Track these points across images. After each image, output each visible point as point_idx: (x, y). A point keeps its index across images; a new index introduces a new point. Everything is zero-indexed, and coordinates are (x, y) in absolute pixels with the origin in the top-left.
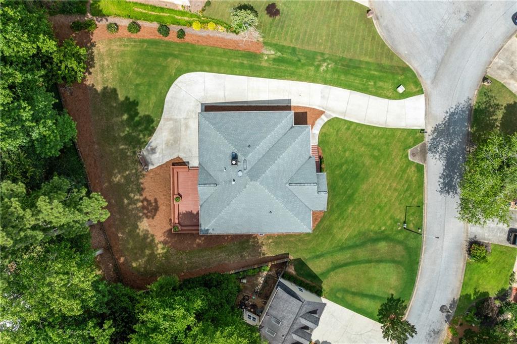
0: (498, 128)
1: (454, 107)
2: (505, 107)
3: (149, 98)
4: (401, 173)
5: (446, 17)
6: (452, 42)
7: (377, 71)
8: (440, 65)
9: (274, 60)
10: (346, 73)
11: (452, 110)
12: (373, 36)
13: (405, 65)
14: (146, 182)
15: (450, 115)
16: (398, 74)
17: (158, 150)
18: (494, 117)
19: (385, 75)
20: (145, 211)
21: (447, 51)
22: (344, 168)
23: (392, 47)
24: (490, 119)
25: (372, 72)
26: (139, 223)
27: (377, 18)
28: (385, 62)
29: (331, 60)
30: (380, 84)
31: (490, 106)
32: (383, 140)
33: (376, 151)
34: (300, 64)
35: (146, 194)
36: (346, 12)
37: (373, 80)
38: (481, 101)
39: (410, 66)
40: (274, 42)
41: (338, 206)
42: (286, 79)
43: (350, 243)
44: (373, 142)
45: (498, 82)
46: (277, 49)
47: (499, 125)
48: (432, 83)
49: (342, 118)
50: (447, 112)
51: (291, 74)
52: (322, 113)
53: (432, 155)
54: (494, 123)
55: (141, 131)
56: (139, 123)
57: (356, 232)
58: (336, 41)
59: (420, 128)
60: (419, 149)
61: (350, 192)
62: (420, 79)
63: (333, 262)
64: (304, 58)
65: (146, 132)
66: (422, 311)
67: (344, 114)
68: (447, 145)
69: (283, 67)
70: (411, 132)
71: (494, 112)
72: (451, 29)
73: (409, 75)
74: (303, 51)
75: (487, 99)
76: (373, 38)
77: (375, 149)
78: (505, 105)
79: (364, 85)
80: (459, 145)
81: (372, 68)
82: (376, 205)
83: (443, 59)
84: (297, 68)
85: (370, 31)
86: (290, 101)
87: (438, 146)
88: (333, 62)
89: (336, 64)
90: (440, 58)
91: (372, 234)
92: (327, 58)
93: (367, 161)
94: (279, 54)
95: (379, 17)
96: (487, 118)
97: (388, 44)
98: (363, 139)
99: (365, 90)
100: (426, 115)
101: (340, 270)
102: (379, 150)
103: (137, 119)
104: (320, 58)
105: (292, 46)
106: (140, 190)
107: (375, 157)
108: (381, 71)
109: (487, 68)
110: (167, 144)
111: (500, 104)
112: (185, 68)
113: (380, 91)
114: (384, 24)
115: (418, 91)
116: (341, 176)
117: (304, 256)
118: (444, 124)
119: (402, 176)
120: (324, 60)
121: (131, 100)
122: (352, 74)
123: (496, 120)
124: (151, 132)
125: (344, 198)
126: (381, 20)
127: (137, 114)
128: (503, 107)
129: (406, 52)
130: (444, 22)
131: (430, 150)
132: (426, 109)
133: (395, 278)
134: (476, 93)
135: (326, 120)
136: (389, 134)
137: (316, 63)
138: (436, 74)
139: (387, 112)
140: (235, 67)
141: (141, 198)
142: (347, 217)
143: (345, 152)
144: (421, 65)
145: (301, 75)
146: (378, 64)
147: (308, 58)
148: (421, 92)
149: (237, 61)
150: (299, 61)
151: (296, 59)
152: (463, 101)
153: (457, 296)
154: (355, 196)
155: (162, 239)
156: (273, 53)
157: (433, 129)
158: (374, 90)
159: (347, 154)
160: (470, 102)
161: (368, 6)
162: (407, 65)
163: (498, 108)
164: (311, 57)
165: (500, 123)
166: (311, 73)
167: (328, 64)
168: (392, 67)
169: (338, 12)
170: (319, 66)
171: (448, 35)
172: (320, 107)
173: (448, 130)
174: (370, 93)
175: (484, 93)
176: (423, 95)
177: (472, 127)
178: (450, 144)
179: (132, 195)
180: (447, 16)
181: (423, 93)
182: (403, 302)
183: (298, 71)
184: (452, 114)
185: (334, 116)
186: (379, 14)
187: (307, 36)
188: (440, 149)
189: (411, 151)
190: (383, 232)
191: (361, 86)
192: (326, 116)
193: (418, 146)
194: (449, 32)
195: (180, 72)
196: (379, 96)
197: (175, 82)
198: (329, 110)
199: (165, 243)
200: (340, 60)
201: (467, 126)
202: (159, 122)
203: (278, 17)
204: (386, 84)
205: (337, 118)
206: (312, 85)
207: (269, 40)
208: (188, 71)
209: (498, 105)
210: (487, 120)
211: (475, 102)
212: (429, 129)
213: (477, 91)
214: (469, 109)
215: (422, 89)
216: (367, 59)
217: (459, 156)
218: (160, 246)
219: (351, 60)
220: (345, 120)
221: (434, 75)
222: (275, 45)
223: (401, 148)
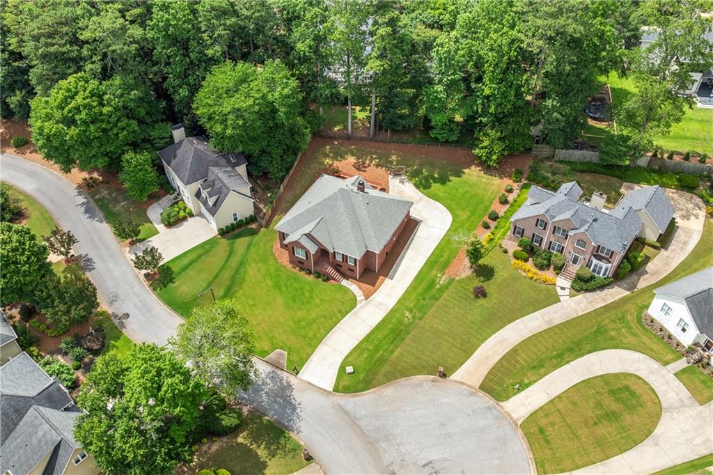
0: (249, 445)
1: (300, 414)
2: (266, 462)
3: (445, 192)
4: (271, 336)
5: (403, 449)
6: (372, 444)
7: (380, 357)
8: (352, 420)
9: (434, 281)
10: (393, 331)
11: (299, 410)
12: (416, 368)
13: (371, 386)
14: (382, 171)
15: (295, 406)
16: (367, 376)
17: (401, 185)
18: (263, 446)
19: (373, 362)
20: (361, 163)
21: (364, 434)
22: (307, 294)
23: (397, 382)
24: (263, 440)
25: (381, 352)
26: (354, 157)
27: (433, 381)
28: (386, 368)
29: (412, 323)
30: (365, 355)
31: (278, 448)
32: (311, 334)
33: (305, 324)
34: (420, 298)
35: (372, 167)
36: (453, 355)
37: (374, 350)
38: (290, 442)
39: (369, 391)
40: (451, 287)
41: (279, 275)
42: (412, 282)
43: (242, 271)
44: (314, 326)
45: (299, 469)
46: (443, 286)
47: (251, 447)
48: (339, 405)
49: (352, 311)
50: (299, 404)
51: (415, 288)
52: (367, 298)
53: (267, 371)
54: (257, 442)
55: (421, 180)
56: (427, 181)
57: (246, 278)
58: (428, 334)
59: (301, 372)
60: (282, 362)
61: (284, 289)
62: (349, 395)
63: (236, 253)
64: (425, 303)
65: (418, 183)
66: (139, 300)
67: (355, 314)
68: (267, 390)
69: (424, 285)
70: (303, 361)
71: (269, 449)
72: (387, 448)
73: (360, 386)
74: (432, 305)
75: (287, 449)
76: (415, 368)
77: (307, 325)
78: (269, 463)
79: (373, 340)
80: (260, 400)
81: (386, 354)
82: (258, 303)
83: (358, 426)
84: (418, 294)
85: (423, 367)
86: (392, 278)
87: (272, 381)
88: (409, 324)
89: (405, 325)
90: (361, 423)
91: (237, 289)
92: (414, 321)
93: (300, 314)
94: (438, 286)
95: (433, 383)
96: (266, 439)
97: (403, 381)
98: (323, 319)
99: (367, 339)
100: (310, 384)
101: (226, 255)
102: (304, 328)
103: (431, 181)
104: (418, 315)
105: (440, 300)
106: (377, 166)
107: (299, 321)
108: (378, 360)
109: (321, 467)
110: (403, 191)
111: (273, 459)
112: (457, 220)
113: (358, 351)
114: (425, 385)
115: (338, 387)
116: (301, 289)
117: (257, 238)
118: (290, 396)
119: (267, 335)
120: (414, 318)
121: (447, 183)
122: (388, 335)
123: (259, 447)
124: (417, 186)
125: (282, 282)
126: (430, 384)
127: (435, 182)
128: (267, 460)
129: (384, 394)
130: (397, 445)
131: (273, 372)
132: (316, 387)
133: (186, 290)
134: (301, 442)
135: (358, 299)
136: (313, 342)
137: (414, 310)
138: (346, 413)
139: (335, 350)
140: (442, 251)
141: (372, 165)
142: (264, 278)
143: (321, 300)
144: (364, 402)
145: (410, 294)
146: (386, 360)
147: (423, 306)
148: (336, 390)
149: (446, 254)
150: (424, 299)
151: (427, 297)
152: (301, 425)
153: (127, 332)
154: (277, 290)
155: (335, 165)
156: (441, 282)
157: (291, 384)
158: (363, 346)
159: (317, 301)
160: (296, 432)
161: (451, 377)
162: (370, 389)
163: (270, 455)
164: (423, 309)
165: (252, 449)
166: (407, 303)
167: (408, 319)
168: (377, 373)
169: (456, 347)
170: (411, 311)
171: (381, 442)
172: (374, 298)
173: (281, 397)
174: (362, 342)
175: (296, 448)
176: (331, 390)
177: (268, 420)
178: (266, 392)
179: (377, 160)
180: (403, 451)
181: (334, 391)
182: (161, 289)
183: (416, 294)
184: (294, 409)
185: (358, 306)
186: (437, 384)
187: (443, 313)
188: (268, 381)
189: (284, 354)
190: (231, 298)
191: (373, 337)
192: (361, 300)
193: (285, 363)
194: (384, 445)
195: (455, 217)
196: (354, 348)
197: (448, 212)
198: (365, 304)
199: (331, 165)
200: (408, 330)
201: (272, 416)
202: (422, 193)
203: (472, 296)
204: (363, 359)
205: (355, 307)
206: (396, 300)
207: (454, 284)
208: (454, 221)
209: (273, 456)
210: (265, 437)
211: (292, 436)
212: (293, 380)
213: (303, 444)
214: (288, 427)
215: (338, 392)
216: (397, 353)
217: (249, 395)
218: (330, 162)
219: (403, 339)
220: (349, 312)
221: (346, 410)
222: (447, 287)
223: (293, 346)
